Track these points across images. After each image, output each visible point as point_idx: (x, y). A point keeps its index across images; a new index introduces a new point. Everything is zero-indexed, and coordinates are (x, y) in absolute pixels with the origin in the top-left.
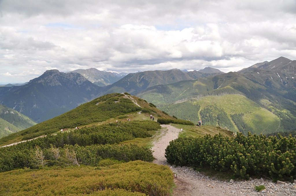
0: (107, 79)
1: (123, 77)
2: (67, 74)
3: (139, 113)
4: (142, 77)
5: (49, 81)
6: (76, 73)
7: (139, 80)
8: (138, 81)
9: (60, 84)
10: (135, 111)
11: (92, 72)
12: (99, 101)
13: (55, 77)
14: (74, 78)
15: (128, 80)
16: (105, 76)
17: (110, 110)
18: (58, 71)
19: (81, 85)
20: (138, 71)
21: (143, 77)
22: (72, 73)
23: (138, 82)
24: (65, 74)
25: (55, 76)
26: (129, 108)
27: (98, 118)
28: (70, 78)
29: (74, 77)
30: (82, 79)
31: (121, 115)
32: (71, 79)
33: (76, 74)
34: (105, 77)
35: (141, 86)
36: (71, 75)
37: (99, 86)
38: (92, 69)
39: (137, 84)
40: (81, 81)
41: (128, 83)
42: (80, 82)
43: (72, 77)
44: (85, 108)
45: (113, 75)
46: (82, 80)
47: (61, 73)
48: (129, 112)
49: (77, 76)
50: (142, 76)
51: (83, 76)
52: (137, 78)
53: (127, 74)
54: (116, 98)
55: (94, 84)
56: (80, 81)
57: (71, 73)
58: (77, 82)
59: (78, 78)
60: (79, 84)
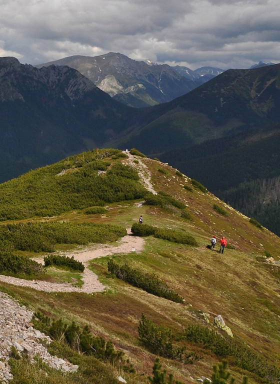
0: (157, 85)
1: (208, 80)
3: (139, 205)
4: (269, 83)
6: (66, 66)
7: (258, 91)
8: (253, 93)
9: (21, 98)
10: (131, 199)
11: (111, 63)
12: (69, 165)
13: (7, 77)
14: (59, 80)
15: (222, 90)
16: (151, 77)
17: (78, 191)
18: (17, 60)
19: (77, 102)
20: (258, 63)
21: (274, 82)
22: (53, 68)
23: (253, 96)
24: (35, 69)
25: (9, 73)
26: (119, 191)
27: (47, 208)
28: (48, 81)
29: (58, 77)
30: (83, 85)
31: (97, 205)
33: (65, 70)
34: (149, 79)
35: (265, 110)
37: (130, 105)
38: (111, 56)
39: (251, 102)
40: (78, 89)
41: (222, 99)
42: (76, 93)
43: (53, 77)
44: (31, 182)
45: (175, 74)
46: (80, 87)
47: (26, 68)
48: (118, 200)
49: (67, 76)
50: (269, 80)
51: (83, 76)
52: (251, 85)
53: (219, 70)
54: (104, 164)
55: (117, 99)
56: (75, 89)
57: (50, 66)
58: (68, 92)
59: (71, 81)
60: (74, 98)
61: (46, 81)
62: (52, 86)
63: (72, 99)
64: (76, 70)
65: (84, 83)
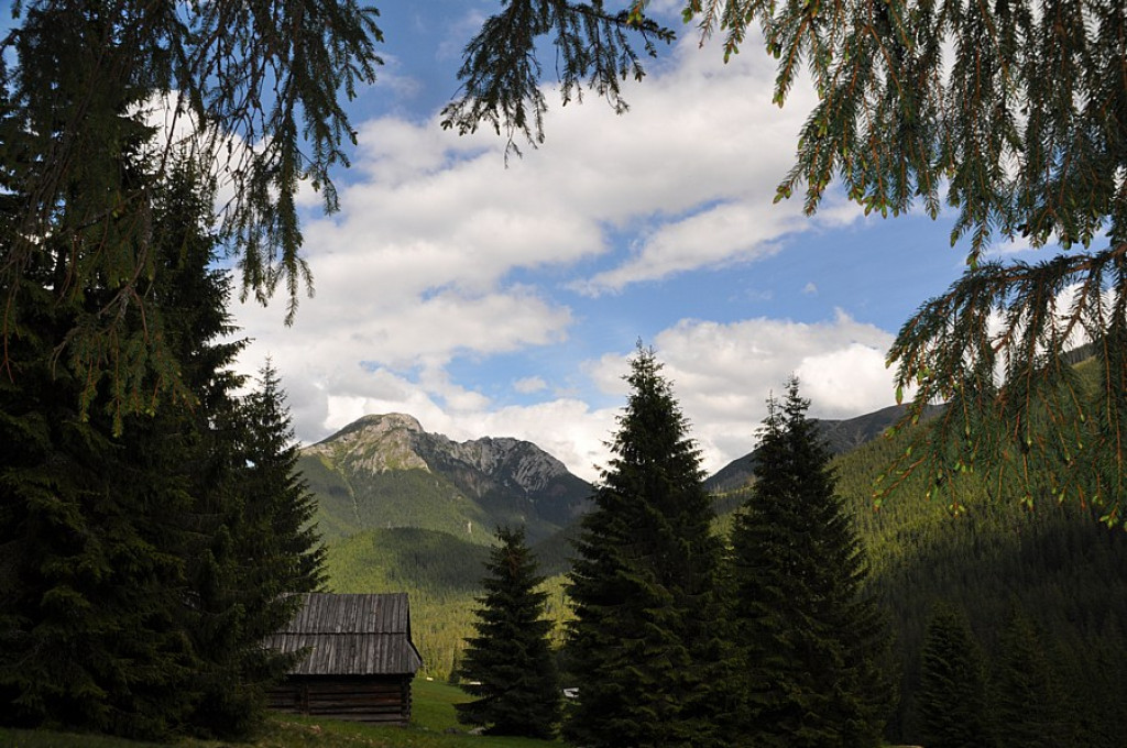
2: (464, 445)
5: (361, 451)
9: (425, 466)
14: (499, 461)
19: (535, 495)
22: (487, 442)
28: (479, 462)
29: (498, 457)
30: (545, 466)
32: (483, 466)
33: (510, 445)
36: (485, 449)
40: (537, 473)
42: (535, 479)
43: (488, 457)
46: (541, 469)
49: (515, 454)
56: (531, 473)
58: (519, 478)
59: (523, 460)
60: (530, 488)
61: (474, 462)
62: (487, 471)
63: (527, 490)
64: (530, 443)
65: (548, 462)
